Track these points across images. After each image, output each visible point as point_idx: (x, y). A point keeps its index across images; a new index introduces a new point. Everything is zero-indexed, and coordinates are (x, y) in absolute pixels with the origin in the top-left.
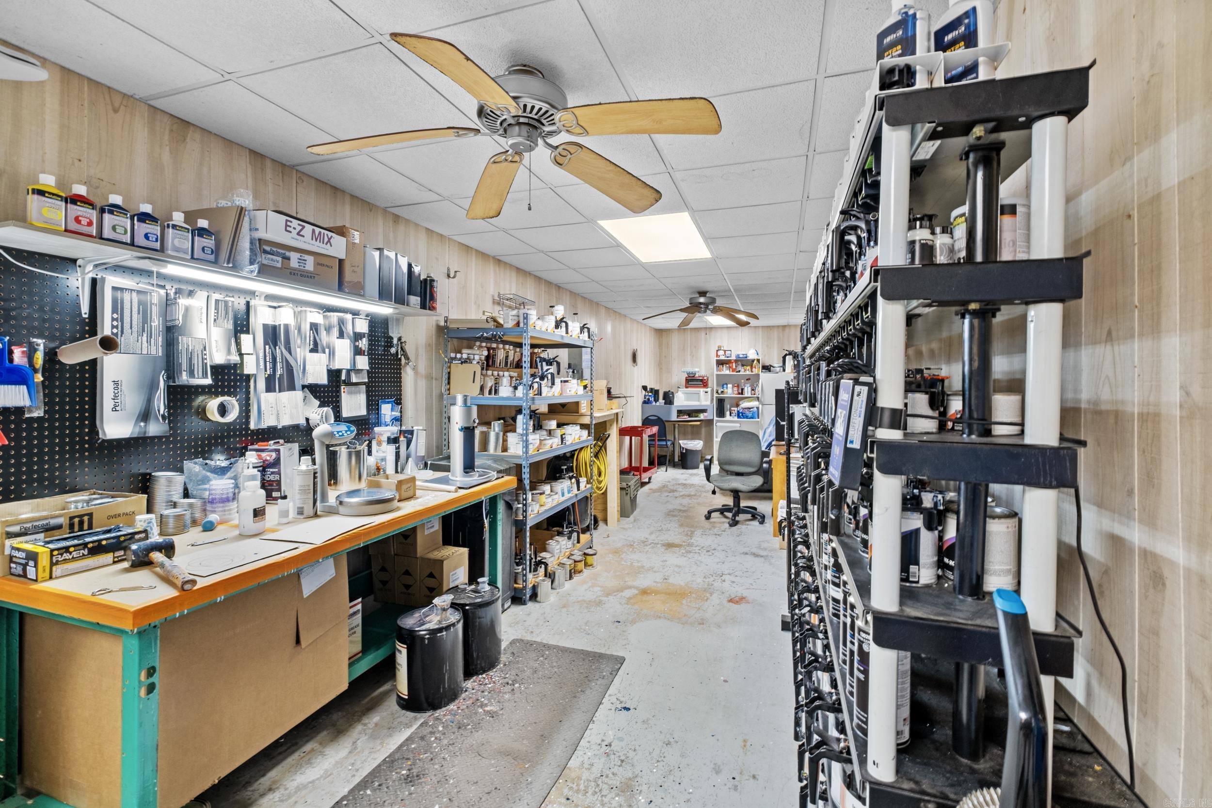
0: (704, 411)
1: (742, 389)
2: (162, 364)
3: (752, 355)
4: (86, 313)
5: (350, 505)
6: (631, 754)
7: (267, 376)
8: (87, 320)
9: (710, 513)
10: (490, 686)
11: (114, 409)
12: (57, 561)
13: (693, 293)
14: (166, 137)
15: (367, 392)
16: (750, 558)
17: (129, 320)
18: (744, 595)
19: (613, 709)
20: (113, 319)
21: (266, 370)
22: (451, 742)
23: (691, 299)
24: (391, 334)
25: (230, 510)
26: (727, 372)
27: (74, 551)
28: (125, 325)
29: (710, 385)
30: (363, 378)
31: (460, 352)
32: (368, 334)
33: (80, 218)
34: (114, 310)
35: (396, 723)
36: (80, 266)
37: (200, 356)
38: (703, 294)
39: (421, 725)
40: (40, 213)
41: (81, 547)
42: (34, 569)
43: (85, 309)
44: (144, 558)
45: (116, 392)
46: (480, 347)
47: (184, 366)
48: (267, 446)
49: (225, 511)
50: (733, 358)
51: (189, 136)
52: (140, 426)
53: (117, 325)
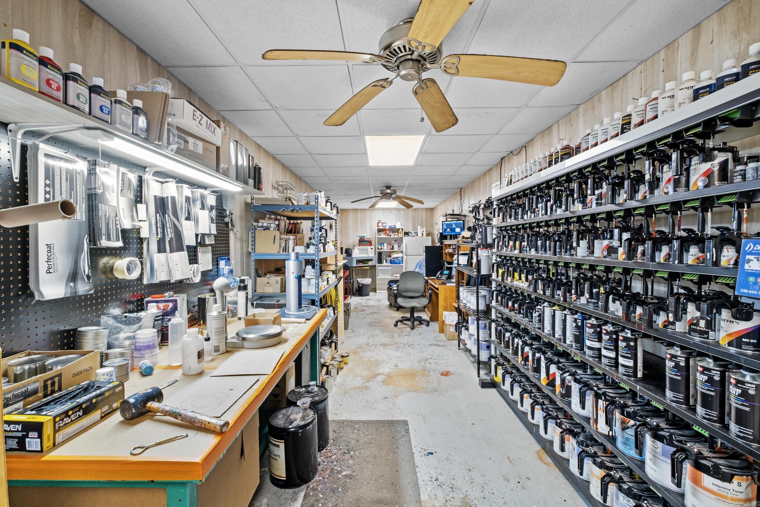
0: (371, 260)
1: (393, 247)
2: (85, 228)
3: (398, 226)
4: (17, 178)
5: (251, 340)
6: (454, 482)
7: (158, 239)
8: (18, 185)
9: (397, 322)
10: (334, 457)
11: (48, 272)
12: (59, 427)
13: (383, 187)
14: (77, 20)
15: (213, 251)
16: (435, 347)
17: (59, 186)
18: (448, 370)
19: (423, 455)
20: (46, 185)
21: (157, 235)
22: (335, 504)
23: (381, 191)
24: (224, 208)
25: (155, 355)
26: (384, 236)
27: (73, 414)
28: (56, 191)
29: (373, 243)
30: (212, 241)
31: (258, 222)
32: (216, 207)
33: (51, 82)
34: (47, 177)
35: (283, 500)
36: (11, 131)
37: (114, 222)
38: (388, 187)
39: (305, 496)
40: (19, 70)
41: (77, 409)
42: (39, 440)
43: (16, 174)
44: (142, 409)
45: (49, 254)
46: (270, 219)
47: (104, 232)
48: (163, 297)
49: (152, 356)
50: (387, 227)
51: (94, 23)
52: (71, 286)
53: (50, 191)
